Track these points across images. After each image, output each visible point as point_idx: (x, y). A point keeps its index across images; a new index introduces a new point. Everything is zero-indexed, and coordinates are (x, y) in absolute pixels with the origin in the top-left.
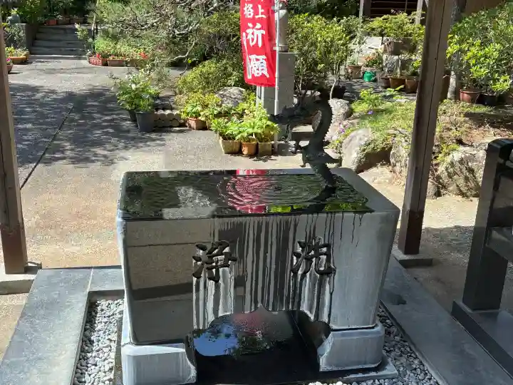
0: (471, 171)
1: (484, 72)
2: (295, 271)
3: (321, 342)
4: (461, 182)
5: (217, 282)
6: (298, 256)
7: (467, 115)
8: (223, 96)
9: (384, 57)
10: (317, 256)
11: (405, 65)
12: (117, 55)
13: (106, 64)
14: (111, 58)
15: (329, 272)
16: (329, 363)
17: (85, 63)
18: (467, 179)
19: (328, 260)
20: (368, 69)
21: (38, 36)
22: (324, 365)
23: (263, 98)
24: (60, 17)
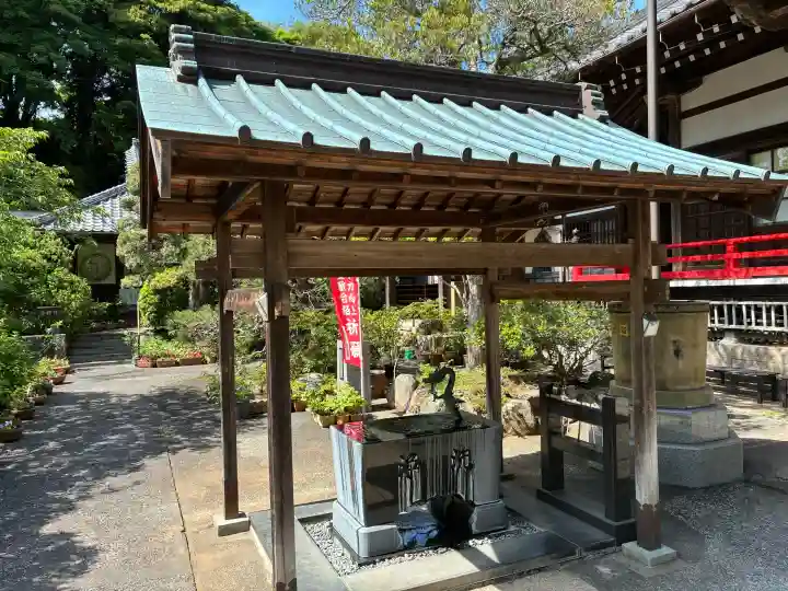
0: (521, 416)
1: (516, 344)
2: (453, 467)
3: (472, 512)
4: (514, 423)
5: (411, 478)
6: (454, 458)
7: (510, 377)
8: (305, 381)
9: (418, 337)
10: (463, 457)
11: (438, 342)
12: (166, 356)
13: (154, 366)
14: (159, 360)
15: (471, 467)
16: (477, 528)
17: (130, 366)
18: (519, 422)
19: (470, 460)
20: (407, 349)
21: (73, 345)
22: (474, 529)
23: (346, 378)
24: (94, 325)
